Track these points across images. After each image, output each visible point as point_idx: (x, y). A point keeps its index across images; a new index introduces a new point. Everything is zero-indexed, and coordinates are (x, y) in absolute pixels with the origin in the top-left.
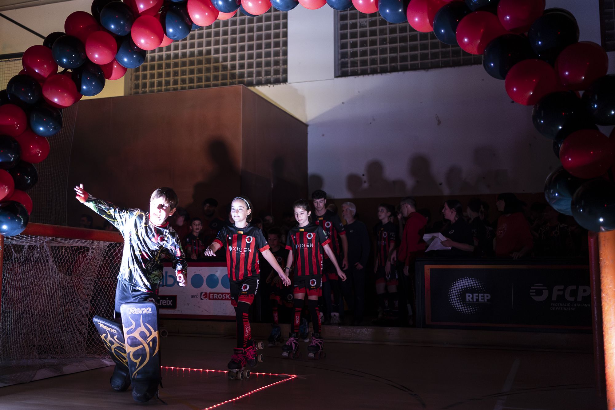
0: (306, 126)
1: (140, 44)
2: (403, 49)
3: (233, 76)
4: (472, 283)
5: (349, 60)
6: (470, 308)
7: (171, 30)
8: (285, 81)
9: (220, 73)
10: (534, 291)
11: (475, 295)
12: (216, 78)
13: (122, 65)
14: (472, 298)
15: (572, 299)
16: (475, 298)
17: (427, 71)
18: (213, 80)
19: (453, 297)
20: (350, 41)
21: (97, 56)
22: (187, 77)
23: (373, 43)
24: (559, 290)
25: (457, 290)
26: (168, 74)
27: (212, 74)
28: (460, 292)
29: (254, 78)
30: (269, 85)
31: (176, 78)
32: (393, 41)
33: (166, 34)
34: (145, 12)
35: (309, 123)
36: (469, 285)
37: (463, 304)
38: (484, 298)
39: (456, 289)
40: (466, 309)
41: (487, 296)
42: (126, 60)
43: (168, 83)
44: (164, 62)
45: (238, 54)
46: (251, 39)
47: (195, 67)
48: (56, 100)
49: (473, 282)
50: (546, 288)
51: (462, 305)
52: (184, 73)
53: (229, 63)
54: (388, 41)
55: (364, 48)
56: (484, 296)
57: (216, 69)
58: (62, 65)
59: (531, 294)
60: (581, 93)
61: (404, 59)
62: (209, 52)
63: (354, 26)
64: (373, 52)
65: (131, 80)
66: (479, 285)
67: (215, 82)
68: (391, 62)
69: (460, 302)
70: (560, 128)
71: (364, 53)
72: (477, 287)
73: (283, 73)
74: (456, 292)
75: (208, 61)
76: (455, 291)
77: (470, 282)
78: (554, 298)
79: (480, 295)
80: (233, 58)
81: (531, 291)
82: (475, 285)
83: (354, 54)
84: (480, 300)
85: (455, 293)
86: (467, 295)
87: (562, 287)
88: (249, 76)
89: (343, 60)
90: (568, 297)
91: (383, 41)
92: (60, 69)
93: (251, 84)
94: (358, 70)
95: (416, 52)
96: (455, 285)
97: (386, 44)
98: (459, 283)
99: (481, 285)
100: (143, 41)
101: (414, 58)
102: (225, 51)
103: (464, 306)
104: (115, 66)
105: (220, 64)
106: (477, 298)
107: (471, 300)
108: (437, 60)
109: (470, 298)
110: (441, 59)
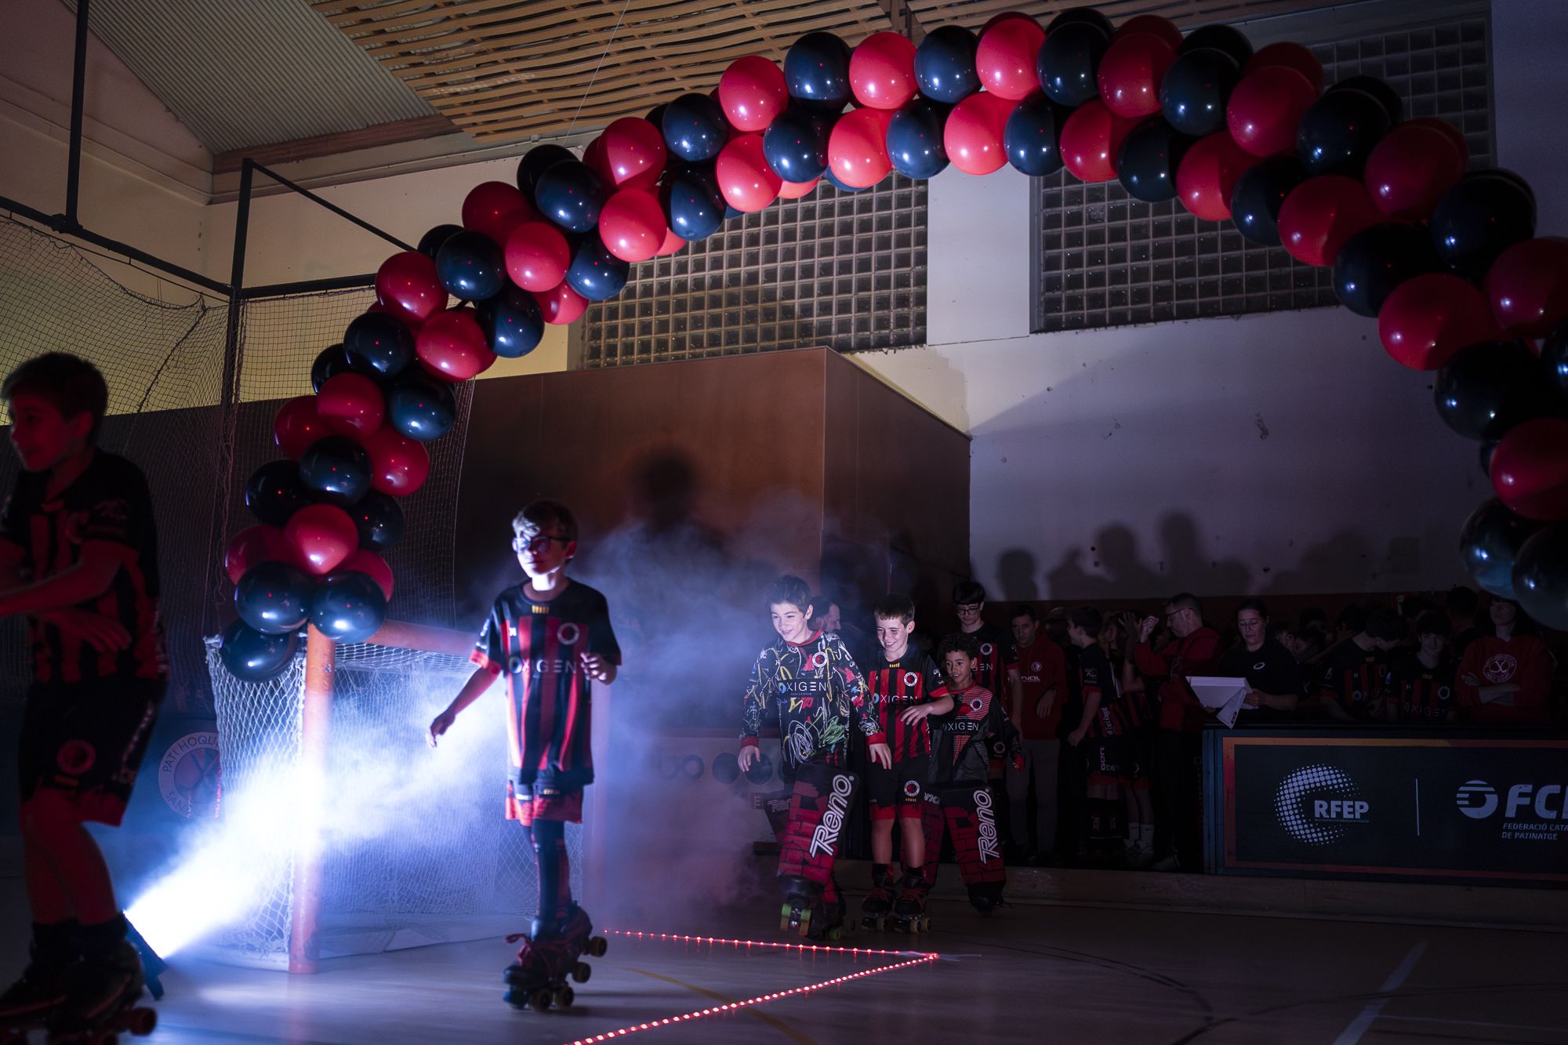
0: (966, 439)
1: (618, 248)
2: (1185, 270)
3: (806, 330)
4: (1328, 777)
5: (1063, 294)
6: (1322, 831)
7: (682, 221)
8: (921, 340)
9: (777, 324)
10: (1467, 796)
11: (1333, 803)
12: (768, 335)
13: (576, 291)
14: (1328, 811)
15: (1553, 815)
16: (1334, 810)
17: (1238, 319)
18: (763, 340)
19: (1285, 808)
20: (1065, 251)
21: (528, 274)
22: (705, 332)
23: (1118, 256)
24: (1521, 795)
25: (1295, 793)
26: (663, 326)
27: (759, 326)
28: (1301, 796)
29: (853, 334)
30: (885, 350)
31: (681, 334)
32: (1162, 251)
33: (671, 229)
34: (628, 183)
35: (973, 434)
36: (1320, 782)
37: (1308, 823)
38: (1356, 810)
39: (1291, 791)
40: (1314, 835)
41: (1362, 807)
42: (587, 282)
43: (662, 345)
44: (654, 300)
45: (816, 282)
46: (846, 248)
47: (723, 311)
48: (444, 365)
49: (1330, 774)
50: (1492, 789)
51: (1306, 826)
52: (697, 323)
53: (797, 302)
54: (1151, 252)
55: (1097, 268)
56: (1353, 807)
57: (769, 315)
58: (458, 293)
59: (1459, 802)
60: (1540, 343)
61: (1186, 291)
62: (753, 278)
63: (1075, 219)
64: (1118, 277)
65: (583, 338)
66: (1344, 783)
67: (766, 344)
68: (1156, 300)
69: (1301, 819)
70: (1492, 415)
71: (1096, 280)
72: (1339, 786)
73: (917, 325)
74: (1293, 796)
75: (752, 298)
76: (1289, 794)
77: (1324, 775)
78: (1511, 812)
79: (1346, 804)
80: (807, 291)
81: (1458, 795)
82: (1335, 782)
83: (1075, 282)
84: (1346, 815)
85: (1291, 799)
86: (1317, 803)
87: (1528, 788)
88: (840, 331)
89: (1050, 294)
90: (1541, 810)
91: (1140, 253)
92: (453, 302)
93: (845, 347)
94: (1082, 317)
95: (1213, 277)
96: (1289, 781)
97: (1147, 259)
98: (1299, 778)
99: (1348, 782)
100: (623, 243)
101: (1209, 289)
102: (789, 274)
103: (1310, 828)
104: (565, 296)
105: (776, 305)
106: (1339, 810)
107: (1325, 815)
108: (1260, 294)
109: (1323, 811)
110: (1269, 293)
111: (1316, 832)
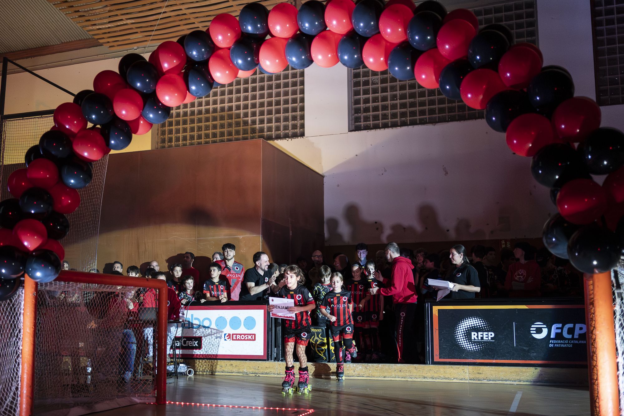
0: (322, 177)
1: (165, 100)
2: (412, 105)
3: (253, 131)
4: (477, 322)
5: (362, 115)
6: (475, 345)
7: (193, 88)
8: (302, 135)
9: (241, 128)
10: (535, 329)
11: (480, 333)
12: (238, 133)
13: (147, 120)
14: (477, 337)
15: (570, 336)
16: (480, 336)
17: (435, 125)
18: (235, 135)
19: (459, 336)
20: (362, 97)
21: (124, 112)
22: (210, 132)
23: (384, 99)
24: (557, 328)
25: (463, 329)
26: (192, 129)
27: (233, 129)
28: (466, 331)
29: (273, 132)
30: (287, 139)
31: (200, 133)
32: (403, 97)
33: (189, 91)
34: (169, 71)
35: (325, 174)
36: (474, 324)
37: (469, 342)
38: (489, 336)
39: (462, 328)
40: (472, 347)
41: (492, 335)
42: (151, 116)
43: (192, 137)
44: (188, 118)
45: (258, 110)
46: (270, 95)
47: (218, 122)
48: (86, 154)
49: (478, 321)
50: (545, 326)
52: (207, 128)
53: (249, 119)
54: (398, 97)
55: (376, 104)
56: (488, 335)
57: (238, 124)
58: (92, 121)
59: (532, 332)
60: (576, 145)
61: (413, 114)
62: (230, 108)
63: (366, 83)
64: (385, 108)
65: (158, 134)
66: (484, 325)
67: (237, 137)
68: (401, 117)
69: (466, 340)
70: (557, 177)
71: (376, 109)
72: (482, 326)
73: (300, 128)
74: (462, 330)
75: (230, 117)
76: (461, 330)
77: (475, 321)
78: (553, 336)
79: (485, 333)
80: (254, 114)
81: (531, 329)
82: (480, 324)
83: (367, 110)
84: (485, 338)
85: (462, 332)
86: (473, 333)
87: (560, 325)
88: (268, 131)
89: (356, 115)
90: (565, 334)
91: (394, 97)
92: (90, 125)
93: (270, 138)
94: (370, 125)
95: (425, 107)
96: (461, 324)
97: (397, 100)
98: (465, 323)
99: (485, 324)
100: (167, 98)
101: (422, 113)
102: (246, 107)
103: (470, 344)
104: (142, 122)
105: (241, 120)
106: (482, 336)
107: (476, 338)
108: (444, 114)
109: (475, 337)
110: (447, 114)
111: (473, 346)
